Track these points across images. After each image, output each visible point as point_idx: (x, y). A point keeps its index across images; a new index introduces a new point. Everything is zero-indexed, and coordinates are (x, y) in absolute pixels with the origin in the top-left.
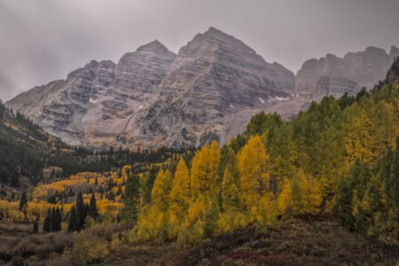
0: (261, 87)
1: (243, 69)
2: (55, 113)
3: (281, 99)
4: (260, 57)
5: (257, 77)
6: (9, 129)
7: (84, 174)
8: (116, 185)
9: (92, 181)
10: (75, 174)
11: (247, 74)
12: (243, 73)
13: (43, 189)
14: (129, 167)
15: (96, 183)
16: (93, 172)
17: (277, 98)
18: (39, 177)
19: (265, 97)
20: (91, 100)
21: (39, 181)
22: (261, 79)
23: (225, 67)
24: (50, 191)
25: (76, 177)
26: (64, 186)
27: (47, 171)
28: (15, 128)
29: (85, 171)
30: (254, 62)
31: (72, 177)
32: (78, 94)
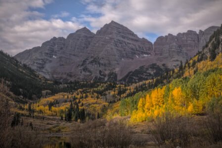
0: (136, 50)
1: (128, 41)
2: (37, 63)
3: (146, 56)
4: (136, 35)
5: (135, 45)
6: (22, 72)
7: (61, 93)
8: (77, 98)
9: (66, 97)
10: (57, 93)
11: (130, 44)
12: (128, 43)
13: (44, 100)
14: (81, 90)
15: (68, 97)
16: (65, 92)
17: (144, 55)
18: (40, 95)
19: (139, 55)
20: (54, 56)
21: (41, 97)
22: (137, 46)
23: (119, 40)
24: (48, 102)
25: (58, 94)
26: (53, 99)
27: (44, 92)
28: (24, 72)
29: (61, 92)
30: (133, 37)
31: (56, 95)
32: (47, 54)
